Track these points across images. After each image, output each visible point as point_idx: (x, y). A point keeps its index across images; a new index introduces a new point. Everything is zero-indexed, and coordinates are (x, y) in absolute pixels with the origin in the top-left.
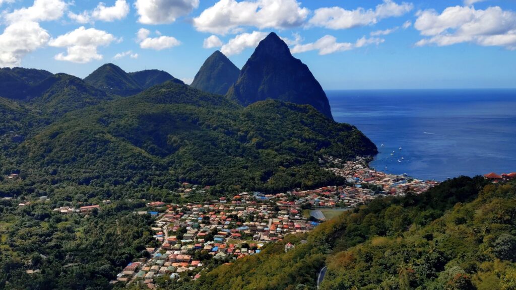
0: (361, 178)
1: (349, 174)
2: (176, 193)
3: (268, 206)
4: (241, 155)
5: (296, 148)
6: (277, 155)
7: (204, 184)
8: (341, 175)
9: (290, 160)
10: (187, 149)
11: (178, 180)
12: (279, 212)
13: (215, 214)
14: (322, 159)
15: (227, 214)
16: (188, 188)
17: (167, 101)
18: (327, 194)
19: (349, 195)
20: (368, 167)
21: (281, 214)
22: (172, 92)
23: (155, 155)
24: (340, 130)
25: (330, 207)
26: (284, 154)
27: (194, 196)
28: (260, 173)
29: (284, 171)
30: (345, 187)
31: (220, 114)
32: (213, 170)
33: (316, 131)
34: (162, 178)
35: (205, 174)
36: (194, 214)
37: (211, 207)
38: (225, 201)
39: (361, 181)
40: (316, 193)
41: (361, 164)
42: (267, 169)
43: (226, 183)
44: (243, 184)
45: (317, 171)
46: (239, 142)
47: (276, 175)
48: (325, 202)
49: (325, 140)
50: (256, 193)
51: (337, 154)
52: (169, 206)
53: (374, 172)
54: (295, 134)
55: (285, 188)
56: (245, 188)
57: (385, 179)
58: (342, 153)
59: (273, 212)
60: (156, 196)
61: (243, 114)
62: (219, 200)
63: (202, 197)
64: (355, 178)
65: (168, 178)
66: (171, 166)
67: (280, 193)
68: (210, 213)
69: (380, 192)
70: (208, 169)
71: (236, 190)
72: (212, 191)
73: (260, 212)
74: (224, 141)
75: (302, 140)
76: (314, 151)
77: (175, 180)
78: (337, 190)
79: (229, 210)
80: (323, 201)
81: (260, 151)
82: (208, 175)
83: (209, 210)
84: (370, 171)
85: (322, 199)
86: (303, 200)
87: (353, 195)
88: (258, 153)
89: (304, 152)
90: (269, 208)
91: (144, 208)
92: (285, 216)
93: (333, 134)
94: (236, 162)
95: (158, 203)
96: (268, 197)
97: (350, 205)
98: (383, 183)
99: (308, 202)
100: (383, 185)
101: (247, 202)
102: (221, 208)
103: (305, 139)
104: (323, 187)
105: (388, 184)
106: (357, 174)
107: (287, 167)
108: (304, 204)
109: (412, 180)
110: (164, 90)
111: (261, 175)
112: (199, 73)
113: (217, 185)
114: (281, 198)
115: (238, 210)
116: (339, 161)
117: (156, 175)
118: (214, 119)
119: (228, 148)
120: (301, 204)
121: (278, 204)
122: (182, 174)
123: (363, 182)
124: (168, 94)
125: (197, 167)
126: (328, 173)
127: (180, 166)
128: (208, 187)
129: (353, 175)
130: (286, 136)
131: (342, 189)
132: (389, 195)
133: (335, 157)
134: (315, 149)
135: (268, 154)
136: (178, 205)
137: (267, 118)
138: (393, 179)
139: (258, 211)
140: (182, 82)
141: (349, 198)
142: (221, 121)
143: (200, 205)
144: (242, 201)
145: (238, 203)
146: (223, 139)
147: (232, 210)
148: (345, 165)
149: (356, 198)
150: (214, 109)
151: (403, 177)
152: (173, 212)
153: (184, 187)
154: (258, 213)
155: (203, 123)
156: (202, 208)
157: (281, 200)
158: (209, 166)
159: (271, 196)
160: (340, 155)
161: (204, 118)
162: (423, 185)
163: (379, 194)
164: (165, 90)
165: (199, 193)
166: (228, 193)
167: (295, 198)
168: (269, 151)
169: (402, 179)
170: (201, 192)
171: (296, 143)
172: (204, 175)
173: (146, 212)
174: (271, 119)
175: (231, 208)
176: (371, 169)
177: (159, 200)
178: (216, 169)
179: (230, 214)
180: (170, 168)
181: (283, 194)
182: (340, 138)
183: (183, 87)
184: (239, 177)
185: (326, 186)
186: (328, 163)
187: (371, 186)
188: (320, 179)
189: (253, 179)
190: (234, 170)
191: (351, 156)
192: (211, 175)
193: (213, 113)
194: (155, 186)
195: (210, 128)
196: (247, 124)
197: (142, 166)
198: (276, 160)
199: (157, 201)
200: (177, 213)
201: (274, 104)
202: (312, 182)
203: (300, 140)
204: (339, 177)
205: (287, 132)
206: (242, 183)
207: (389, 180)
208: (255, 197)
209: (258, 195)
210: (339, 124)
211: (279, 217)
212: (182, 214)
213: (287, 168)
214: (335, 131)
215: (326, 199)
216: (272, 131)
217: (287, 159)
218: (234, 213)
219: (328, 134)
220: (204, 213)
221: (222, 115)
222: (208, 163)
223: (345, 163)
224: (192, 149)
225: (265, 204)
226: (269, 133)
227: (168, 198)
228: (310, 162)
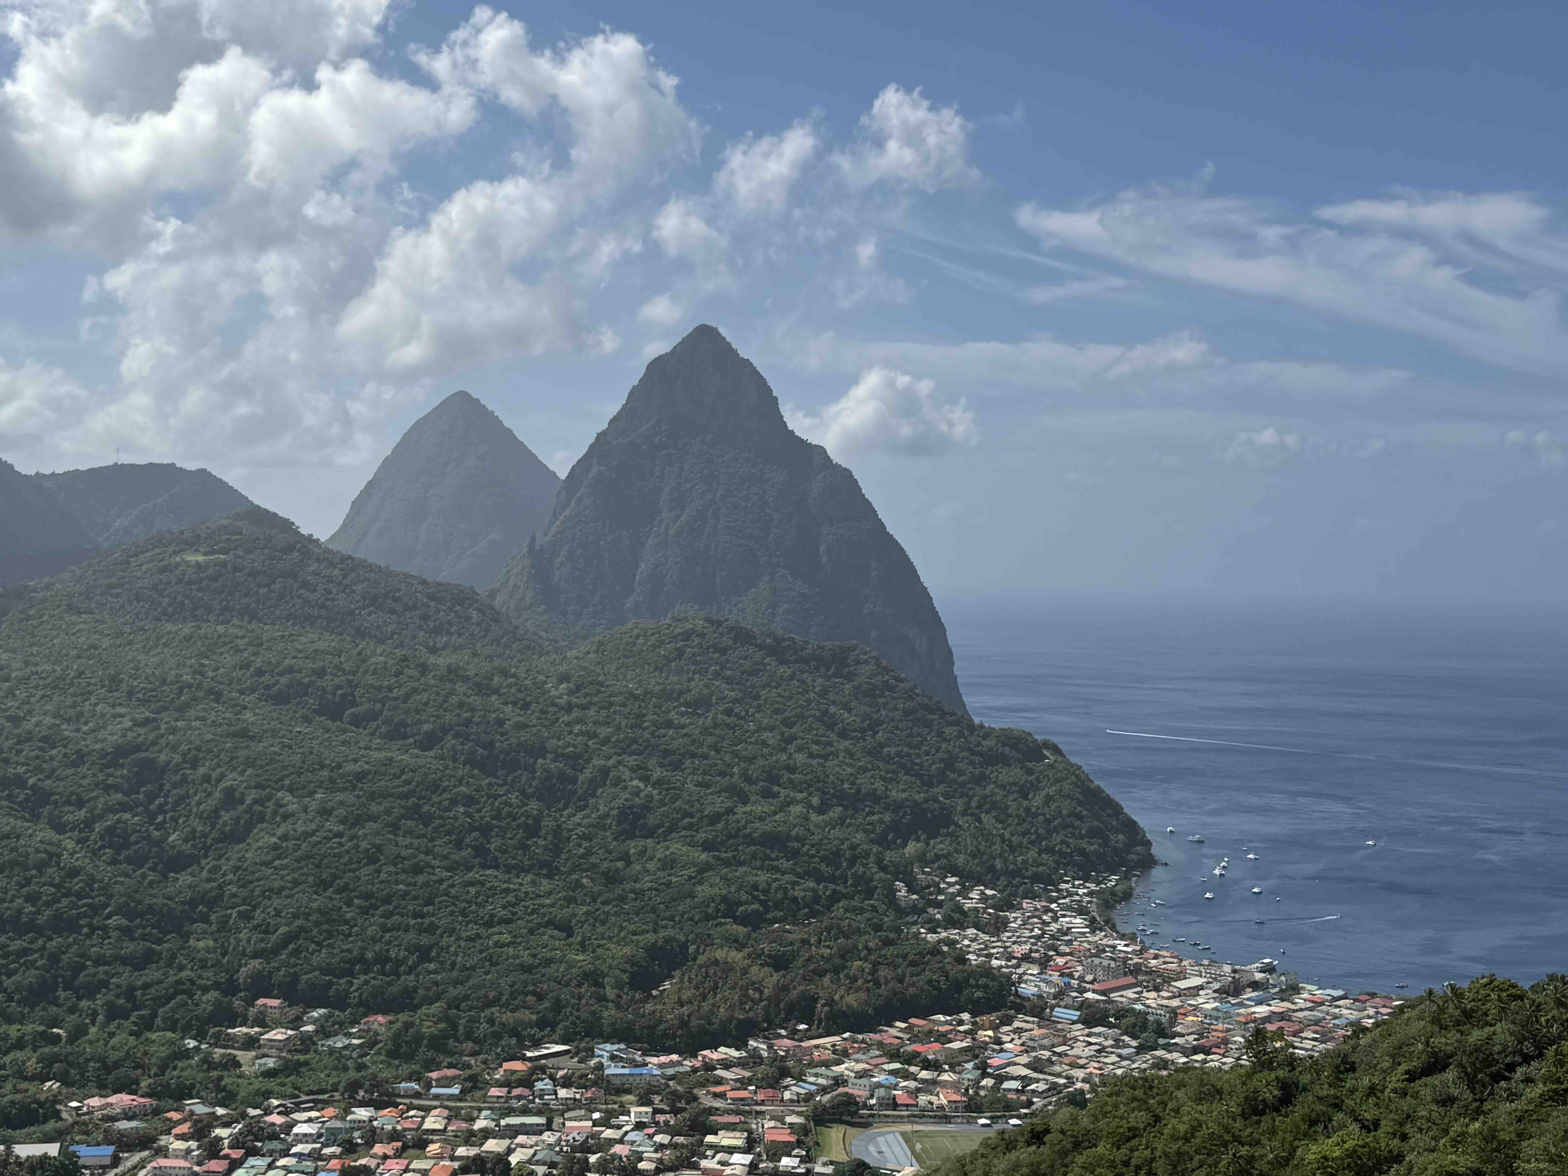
0: (1081, 979)
1: (1026, 958)
2: (218, 1052)
3: (656, 1111)
4: (543, 865)
5: (797, 839)
6: (705, 868)
7: (360, 1004)
8: (995, 963)
9: (765, 892)
10: (284, 838)
11: (230, 988)
12: (710, 1139)
13: (399, 1154)
14: (911, 891)
15: (461, 1151)
16: (278, 1024)
17: (209, 610)
18: (931, 1051)
19: (1024, 1059)
20: (1113, 928)
21: (718, 1149)
22: (236, 569)
23: (128, 861)
24: (993, 759)
25: (942, 1116)
26: (742, 864)
27: (306, 1063)
28: (627, 950)
29: (738, 944)
30: (1008, 1021)
31: (453, 673)
32: (411, 937)
33: (888, 759)
34: (151, 974)
35: (369, 955)
36: (300, 1156)
37: (386, 1119)
38: (455, 1090)
39: (1082, 991)
40: (880, 1045)
41: (1081, 911)
42: (663, 933)
43: (466, 998)
44: (546, 1004)
45: (887, 942)
46: (534, 806)
47: (701, 959)
48: (918, 1090)
49: (926, 801)
50: (608, 1047)
51: (974, 866)
52: (175, 1116)
53: (1134, 952)
54: (792, 770)
55: (740, 1022)
56: (554, 1026)
57: (1183, 984)
58: (999, 864)
59: (680, 1140)
60: (117, 1065)
61: (565, 678)
62: (429, 1086)
63: (346, 1069)
64: (1055, 977)
65: (183, 974)
66: (205, 919)
67: (714, 1047)
68: (378, 1149)
69: (1161, 1041)
70: (385, 929)
71: (515, 1033)
72: (397, 1038)
73: (621, 1141)
74: (470, 801)
75: (823, 802)
76: (875, 848)
77: (217, 986)
78: (971, 1033)
79: (471, 1133)
80: (912, 1084)
81: (633, 847)
82: (382, 959)
83: (372, 1136)
84: (1121, 945)
85: (907, 1076)
86: (822, 1081)
87: (1046, 1054)
88: (626, 859)
89: (834, 858)
90: (661, 1118)
91: (51, 1125)
92: (737, 1158)
93: (962, 773)
94: (519, 900)
95: (121, 1100)
96: (661, 1066)
97: (1030, 1104)
98: (1175, 1003)
99: (841, 1090)
100: (1174, 1013)
101: (563, 1093)
102: (431, 1123)
103: (841, 798)
104: (913, 1020)
105: (1196, 1008)
106: (1060, 961)
107: (754, 921)
108: (827, 1097)
109: (1295, 990)
110: (193, 558)
111: (630, 960)
112: (370, 485)
113: (424, 1010)
114: (720, 1072)
115: (514, 1132)
116: (984, 898)
117: (124, 961)
118: (424, 697)
119: (486, 830)
120: (809, 1097)
121: (708, 1102)
122: (256, 955)
123: (1089, 995)
124: (214, 579)
125: (329, 921)
126: (935, 951)
127: (246, 916)
128: (380, 1018)
129: (1044, 963)
130: (749, 781)
131: (995, 1028)
132: (1200, 1057)
133: (968, 879)
134: (882, 841)
135: (669, 864)
136: (220, 1111)
137: (667, 695)
138: (1216, 986)
139: (609, 1133)
140: (286, 526)
141: (1025, 1072)
142: (461, 705)
143: (330, 1112)
144: (539, 1085)
145: (519, 1098)
146: (463, 789)
147: (487, 1134)
148: (1012, 916)
149: (1057, 1069)
150: (433, 650)
151: (1259, 976)
152: (193, 1144)
153: (262, 1022)
154: (611, 1142)
155: (374, 716)
156: (337, 1124)
157: (720, 1081)
158: (388, 915)
159: (672, 1064)
160: (992, 869)
161: (380, 689)
162: (1345, 1012)
163: (1159, 1053)
164: (201, 558)
165: (332, 1051)
166: (469, 1046)
167: (785, 1072)
168: (677, 847)
169: (1255, 985)
170: (339, 1043)
171: (796, 810)
172: (361, 959)
173: (53, 1149)
174: (687, 705)
175: (479, 1124)
176: (1122, 937)
177: (129, 1086)
178: (421, 930)
179: (473, 1152)
180: (198, 926)
181: (734, 1053)
182: (993, 794)
183: (289, 549)
184: (527, 969)
185: (925, 1013)
186: (939, 905)
187: (1122, 1013)
188: (901, 980)
189: (593, 978)
190: (506, 938)
191: (1036, 878)
192: (398, 963)
193: (424, 669)
194: (114, 1013)
195: (405, 737)
196: (579, 721)
197: (58, 917)
198: (703, 891)
199: (115, 1092)
200: (213, 1150)
201: (702, 636)
202: (863, 995)
203: (815, 801)
204: (986, 971)
205: (760, 761)
206: (540, 997)
207: (1201, 988)
208: (600, 1067)
209: (613, 1058)
210: (987, 733)
211: (704, 1163)
212: (236, 1154)
213: (756, 928)
214: (972, 763)
215: (924, 1074)
216: (693, 756)
217: (755, 887)
218: (492, 1145)
219: (942, 778)
220: (350, 1148)
221: (466, 679)
222: (387, 900)
223: (1011, 907)
224: (314, 833)
225: (644, 1101)
226: (677, 766)
227: (172, 1076)
228: (855, 903)
